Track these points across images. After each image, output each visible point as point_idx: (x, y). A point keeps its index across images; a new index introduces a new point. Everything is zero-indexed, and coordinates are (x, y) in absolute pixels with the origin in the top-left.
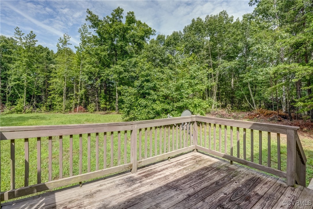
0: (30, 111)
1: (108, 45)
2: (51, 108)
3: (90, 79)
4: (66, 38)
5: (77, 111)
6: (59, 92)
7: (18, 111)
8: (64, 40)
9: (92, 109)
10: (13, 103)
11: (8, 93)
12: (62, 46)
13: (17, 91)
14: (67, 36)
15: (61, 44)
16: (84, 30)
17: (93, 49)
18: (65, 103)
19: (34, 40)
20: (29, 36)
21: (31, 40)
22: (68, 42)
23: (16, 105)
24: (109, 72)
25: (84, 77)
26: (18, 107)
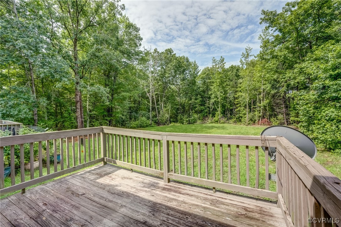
0: (223, 122)
2: (239, 120)
3: (273, 87)
4: (248, 51)
5: (260, 124)
6: (244, 105)
7: (216, 121)
8: (246, 54)
9: (276, 122)
10: (214, 115)
11: (211, 108)
12: (245, 60)
13: (216, 106)
14: (249, 49)
15: (243, 59)
19: (224, 62)
20: (220, 61)
21: (222, 64)
22: (250, 54)
23: (215, 117)
24: (291, 74)
25: (266, 86)
26: (216, 118)
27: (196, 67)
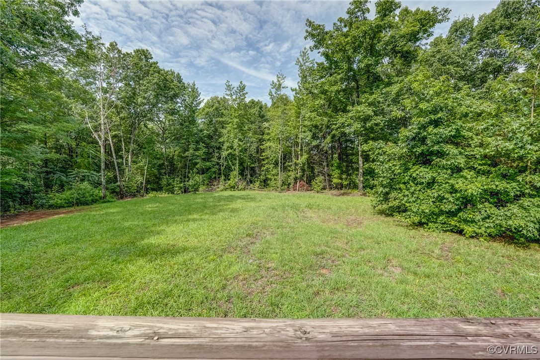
0: (243, 187)
1: (342, 72)
2: (265, 183)
3: (314, 137)
4: (280, 79)
5: (297, 189)
6: (273, 161)
7: (232, 187)
8: (278, 83)
9: (319, 186)
10: (227, 178)
11: (223, 166)
12: (276, 93)
13: (230, 163)
14: (281, 77)
15: (273, 91)
16: (303, 60)
17: (317, 85)
18: (281, 177)
19: (244, 92)
20: (239, 89)
21: (241, 93)
22: (282, 86)
23: (229, 180)
24: (344, 119)
25: (305, 134)
26: (231, 182)
27: (195, 94)
